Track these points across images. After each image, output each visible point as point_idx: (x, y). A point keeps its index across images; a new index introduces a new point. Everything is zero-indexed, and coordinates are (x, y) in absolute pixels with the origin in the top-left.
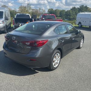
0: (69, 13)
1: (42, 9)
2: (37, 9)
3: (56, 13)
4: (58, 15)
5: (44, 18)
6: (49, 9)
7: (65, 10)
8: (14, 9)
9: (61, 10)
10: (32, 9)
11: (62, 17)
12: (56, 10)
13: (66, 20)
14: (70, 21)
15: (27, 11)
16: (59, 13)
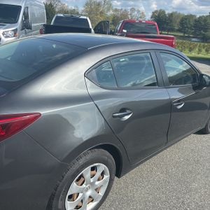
0: (203, 23)
1: (139, 11)
2: (125, 10)
3: (171, 21)
4: (176, 28)
5: (125, 31)
6: (156, 11)
7: (195, 16)
8: (73, 8)
9: (186, 14)
10: (114, 8)
11: (185, 33)
12: (171, 15)
13: (194, 39)
14: (202, 44)
15: (101, 13)
16: (178, 20)
